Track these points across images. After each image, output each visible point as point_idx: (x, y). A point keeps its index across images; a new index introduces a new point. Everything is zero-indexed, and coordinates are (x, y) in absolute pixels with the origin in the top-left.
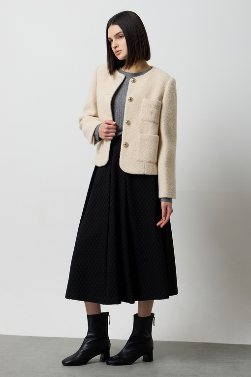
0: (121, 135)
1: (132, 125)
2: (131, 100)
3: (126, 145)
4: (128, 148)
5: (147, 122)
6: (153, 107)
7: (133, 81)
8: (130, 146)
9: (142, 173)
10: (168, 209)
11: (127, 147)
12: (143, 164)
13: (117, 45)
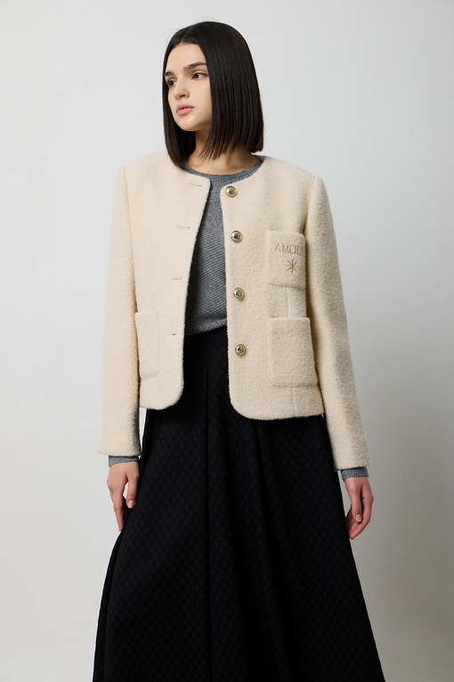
0: (224, 328)
1: (248, 299)
2: (237, 237)
3: (242, 351)
4: (245, 358)
5: (283, 290)
6: (293, 251)
7: (230, 192)
8: (251, 352)
9: (288, 415)
10: (365, 494)
11: (244, 354)
12: (287, 392)
13: (185, 93)
